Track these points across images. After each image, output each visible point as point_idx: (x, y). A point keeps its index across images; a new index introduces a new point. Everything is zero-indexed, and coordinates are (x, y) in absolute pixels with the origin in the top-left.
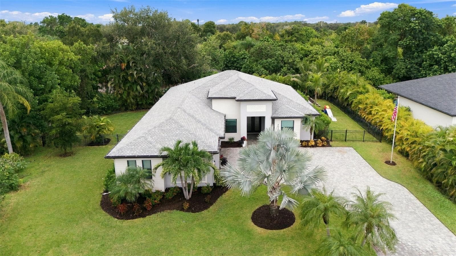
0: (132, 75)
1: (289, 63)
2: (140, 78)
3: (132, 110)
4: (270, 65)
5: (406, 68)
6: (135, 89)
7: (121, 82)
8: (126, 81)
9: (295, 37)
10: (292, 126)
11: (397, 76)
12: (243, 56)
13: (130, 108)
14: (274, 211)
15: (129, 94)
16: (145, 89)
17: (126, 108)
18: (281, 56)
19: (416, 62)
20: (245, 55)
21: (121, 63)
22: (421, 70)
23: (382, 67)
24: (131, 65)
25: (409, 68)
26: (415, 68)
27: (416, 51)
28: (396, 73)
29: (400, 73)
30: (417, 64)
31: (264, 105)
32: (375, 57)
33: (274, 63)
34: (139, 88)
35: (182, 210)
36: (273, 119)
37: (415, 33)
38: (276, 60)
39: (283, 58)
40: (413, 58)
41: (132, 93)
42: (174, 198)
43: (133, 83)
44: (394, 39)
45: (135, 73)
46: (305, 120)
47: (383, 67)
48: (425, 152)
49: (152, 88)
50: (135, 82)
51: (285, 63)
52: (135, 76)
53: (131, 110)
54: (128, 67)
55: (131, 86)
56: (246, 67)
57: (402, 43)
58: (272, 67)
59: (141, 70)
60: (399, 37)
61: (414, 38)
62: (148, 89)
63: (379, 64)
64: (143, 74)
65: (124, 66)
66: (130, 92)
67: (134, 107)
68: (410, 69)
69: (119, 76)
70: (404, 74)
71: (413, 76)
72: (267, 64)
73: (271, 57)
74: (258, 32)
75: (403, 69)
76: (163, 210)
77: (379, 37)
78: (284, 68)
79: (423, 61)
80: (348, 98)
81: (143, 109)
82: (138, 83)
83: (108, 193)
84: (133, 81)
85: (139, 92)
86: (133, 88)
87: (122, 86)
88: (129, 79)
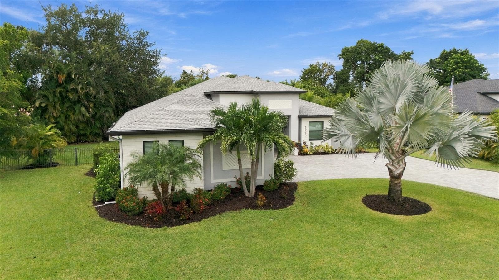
0: (75, 91)
2: (87, 95)
3: (70, 143)
6: (77, 111)
7: (56, 100)
8: (63, 98)
10: (320, 129)
15: (67, 117)
16: (92, 112)
21: (57, 73)
24: (73, 76)
31: (289, 100)
34: (83, 109)
35: (255, 207)
36: (300, 118)
41: (73, 117)
43: (75, 103)
45: (80, 86)
49: (101, 111)
50: (79, 102)
52: (80, 91)
54: (69, 79)
55: (71, 107)
59: (88, 84)
62: (96, 113)
64: (91, 89)
65: (62, 78)
66: (70, 116)
67: (74, 139)
69: (54, 92)
81: (86, 142)
82: (83, 102)
83: (104, 205)
84: (76, 99)
85: (83, 115)
86: (75, 110)
87: (58, 107)
88: (71, 97)
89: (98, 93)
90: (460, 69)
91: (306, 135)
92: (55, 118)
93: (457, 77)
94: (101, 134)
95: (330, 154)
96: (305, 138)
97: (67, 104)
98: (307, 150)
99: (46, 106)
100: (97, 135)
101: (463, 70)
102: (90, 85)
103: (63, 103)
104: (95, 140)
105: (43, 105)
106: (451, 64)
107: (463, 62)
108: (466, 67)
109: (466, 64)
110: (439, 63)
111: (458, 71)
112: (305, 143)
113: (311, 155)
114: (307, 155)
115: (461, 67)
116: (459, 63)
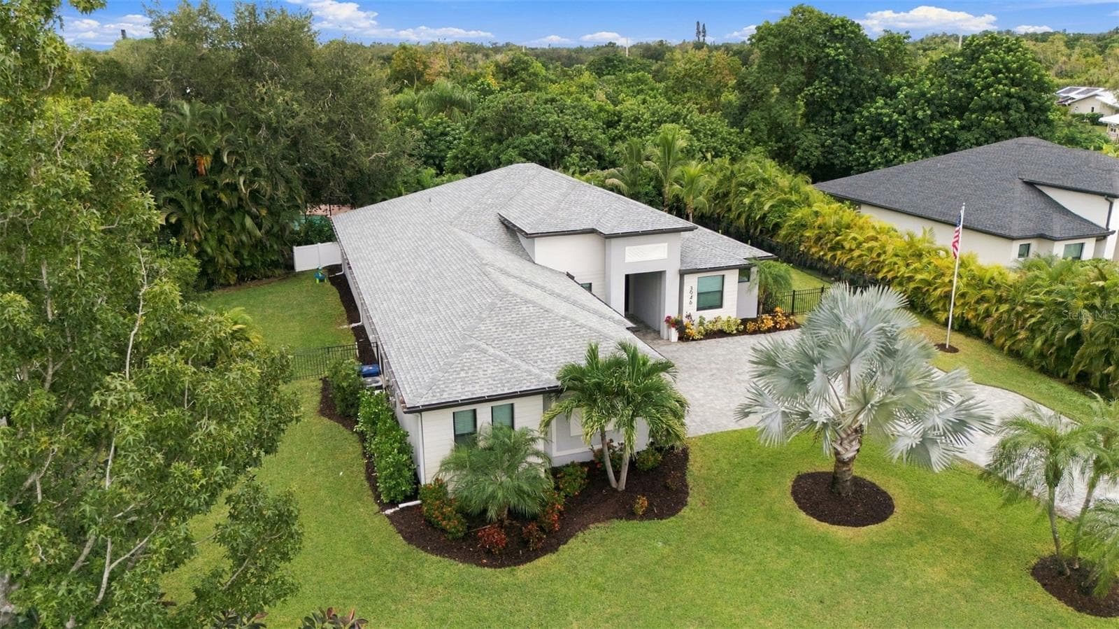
0: (233, 187)
1: (583, 143)
2: (255, 195)
3: (227, 285)
4: (537, 148)
5: (823, 146)
6: (238, 226)
7: (197, 208)
8: (210, 204)
9: (522, 81)
10: (717, 288)
11: (804, 163)
12: (441, 128)
13: (222, 281)
14: (848, 483)
16: (266, 224)
17: (208, 281)
18: (561, 126)
19: (841, 132)
20: (444, 125)
21: (194, 153)
22: (855, 149)
23: (771, 146)
24: (225, 160)
25: (828, 146)
26: (840, 146)
27: (837, 108)
28: (802, 158)
29: (811, 157)
30: (843, 136)
31: (663, 244)
32: (755, 124)
33: (547, 144)
34: (249, 222)
35: (631, 515)
36: (682, 274)
37: (836, 70)
38: (551, 135)
39: (566, 130)
40: (833, 125)
41: (230, 239)
42: (585, 494)
43: (232, 211)
44: (794, 84)
45: (242, 179)
46: (744, 272)
47: (774, 145)
48: (1032, 316)
49: (281, 220)
50: (241, 208)
51: (573, 144)
52: (243, 189)
53: (222, 285)
54: (218, 165)
55: (226, 219)
56: (460, 156)
57: (811, 91)
58: (544, 153)
59: (256, 173)
60: (802, 78)
61: (836, 81)
62: (273, 225)
63: (765, 138)
64: (263, 182)
65: (204, 164)
66: (224, 236)
67: (233, 278)
68: (832, 148)
69: (192, 193)
70: (818, 160)
71: (838, 162)
72: (532, 147)
73: (536, 128)
74: (441, 67)
75: (817, 148)
76: (585, 527)
77: (762, 79)
78: (573, 155)
79: (855, 130)
80: (764, 216)
81: (254, 279)
82: (247, 209)
83: (397, 509)
84: (235, 205)
85: (249, 233)
86: (232, 222)
87: (200, 220)
88: (224, 199)
89: (275, 187)
90: (1001, 86)
91: (691, 303)
92: (199, 244)
93: (993, 102)
94: (281, 261)
95: (735, 335)
96: (690, 307)
97: (218, 216)
98: (693, 330)
99: (179, 221)
100: (275, 264)
101: (1007, 88)
102: (260, 176)
103: (210, 212)
104: (269, 273)
105: (173, 220)
106: (982, 72)
107: (1009, 70)
108: (1013, 83)
109: (1014, 75)
110: (960, 67)
111: (996, 90)
112: (689, 316)
113: (701, 339)
114: (693, 340)
115: (1004, 82)
116: (1000, 72)
